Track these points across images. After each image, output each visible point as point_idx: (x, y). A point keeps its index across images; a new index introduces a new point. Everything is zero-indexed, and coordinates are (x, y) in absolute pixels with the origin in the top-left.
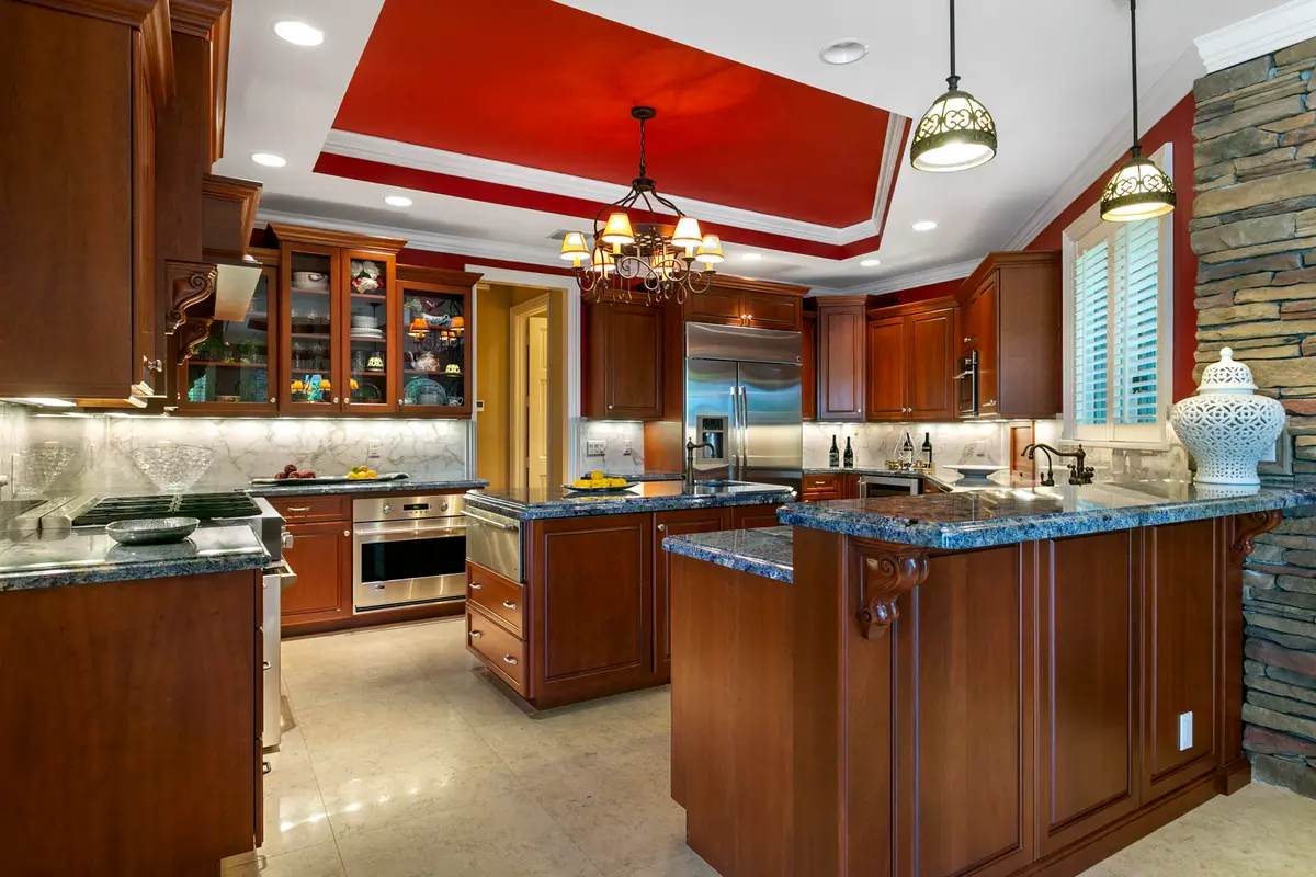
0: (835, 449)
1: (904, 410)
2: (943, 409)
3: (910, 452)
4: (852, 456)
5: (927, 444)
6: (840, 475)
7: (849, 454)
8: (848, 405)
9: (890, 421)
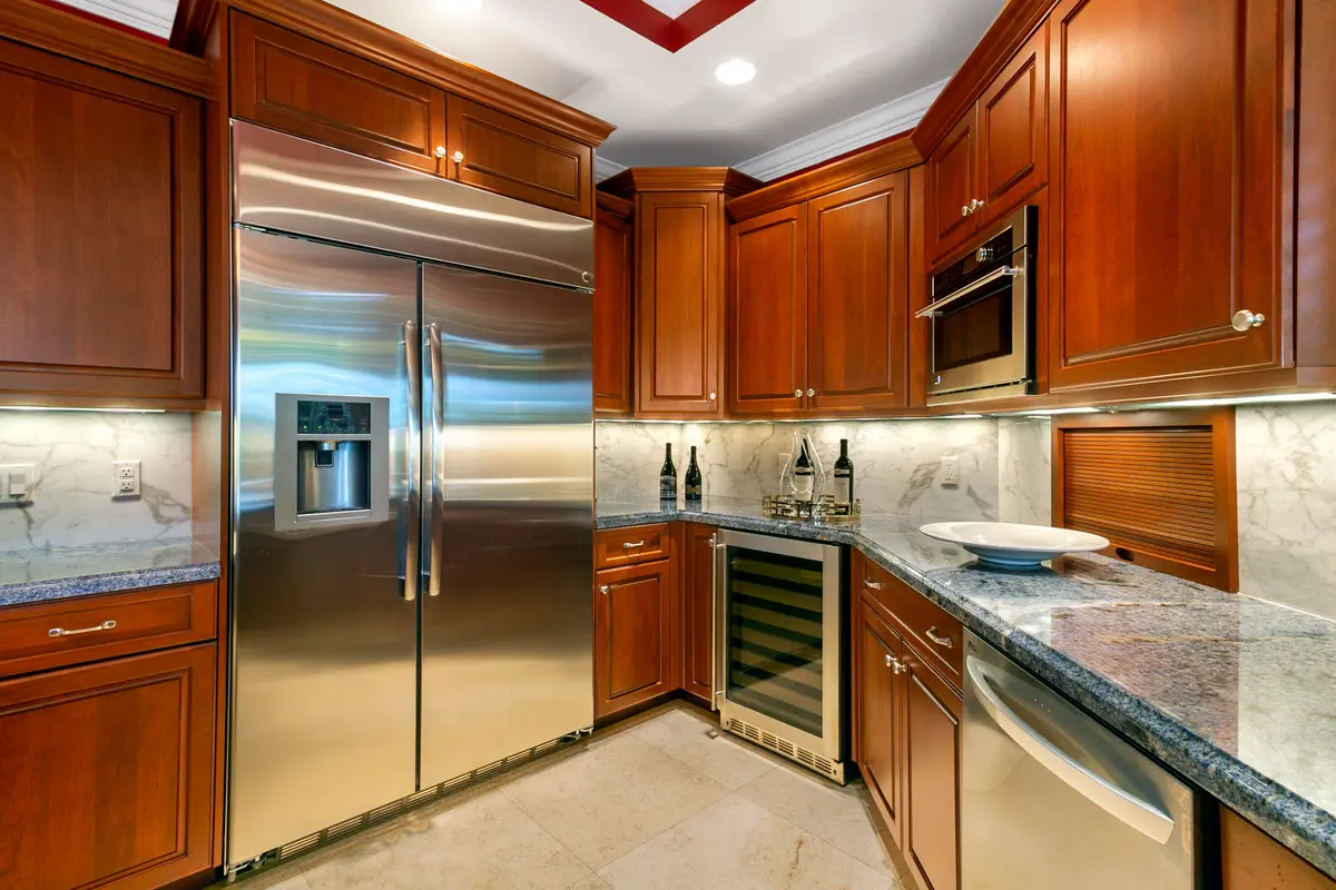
0: (669, 469)
1: (799, 393)
2: (885, 389)
3: (810, 479)
4: (699, 481)
5: (843, 462)
6: (676, 526)
7: (693, 478)
8: (690, 386)
9: (770, 415)
